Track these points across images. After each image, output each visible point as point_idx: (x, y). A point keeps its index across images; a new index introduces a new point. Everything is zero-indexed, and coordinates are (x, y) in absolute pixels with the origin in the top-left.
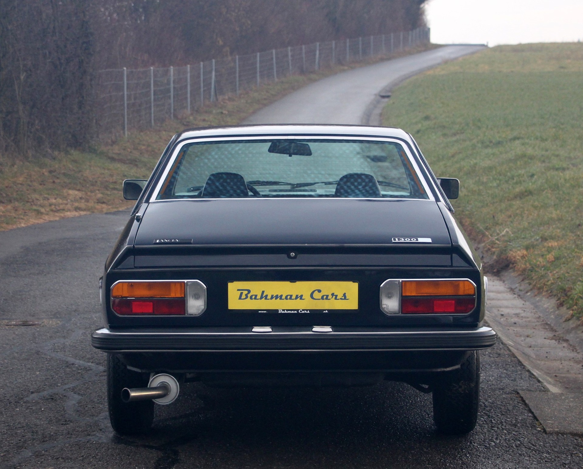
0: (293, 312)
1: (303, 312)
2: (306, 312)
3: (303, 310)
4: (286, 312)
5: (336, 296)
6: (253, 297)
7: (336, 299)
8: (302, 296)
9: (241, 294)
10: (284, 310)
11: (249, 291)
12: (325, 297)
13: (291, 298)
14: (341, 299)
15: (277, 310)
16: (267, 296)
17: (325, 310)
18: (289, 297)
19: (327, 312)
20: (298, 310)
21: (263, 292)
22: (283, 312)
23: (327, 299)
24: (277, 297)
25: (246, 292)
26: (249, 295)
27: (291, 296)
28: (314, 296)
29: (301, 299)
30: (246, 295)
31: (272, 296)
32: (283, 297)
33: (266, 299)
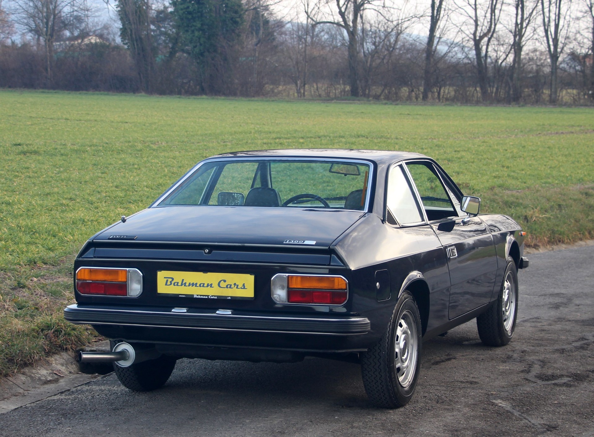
0: (204, 297)
1: (212, 297)
2: (214, 297)
3: (212, 296)
4: (199, 297)
5: (238, 286)
6: (176, 284)
7: (237, 288)
8: (211, 284)
9: (167, 281)
10: (198, 295)
11: (173, 279)
12: (229, 286)
13: (203, 286)
14: (241, 288)
15: (193, 295)
16: (185, 283)
17: (229, 297)
18: (202, 285)
19: (230, 298)
20: (208, 296)
21: (183, 280)
22: (197, 297)
23: (230, 287)
24: (193, 284)
25: (171, 280)
26: (173, 282)
27: (204, 284)
28: (221, 285)
29: (211, 287)
30: (171, 282)
31: (190, 283)
32: (198, 285)
33: (185, 286)
